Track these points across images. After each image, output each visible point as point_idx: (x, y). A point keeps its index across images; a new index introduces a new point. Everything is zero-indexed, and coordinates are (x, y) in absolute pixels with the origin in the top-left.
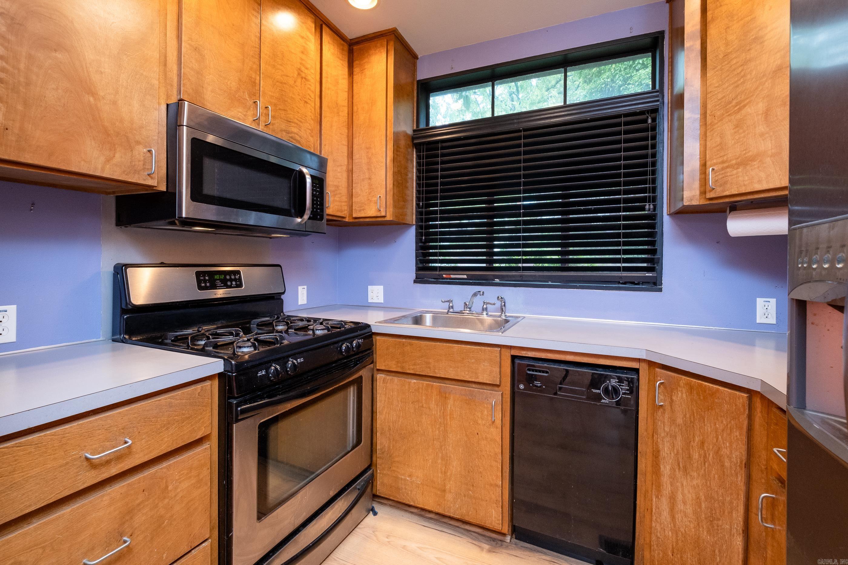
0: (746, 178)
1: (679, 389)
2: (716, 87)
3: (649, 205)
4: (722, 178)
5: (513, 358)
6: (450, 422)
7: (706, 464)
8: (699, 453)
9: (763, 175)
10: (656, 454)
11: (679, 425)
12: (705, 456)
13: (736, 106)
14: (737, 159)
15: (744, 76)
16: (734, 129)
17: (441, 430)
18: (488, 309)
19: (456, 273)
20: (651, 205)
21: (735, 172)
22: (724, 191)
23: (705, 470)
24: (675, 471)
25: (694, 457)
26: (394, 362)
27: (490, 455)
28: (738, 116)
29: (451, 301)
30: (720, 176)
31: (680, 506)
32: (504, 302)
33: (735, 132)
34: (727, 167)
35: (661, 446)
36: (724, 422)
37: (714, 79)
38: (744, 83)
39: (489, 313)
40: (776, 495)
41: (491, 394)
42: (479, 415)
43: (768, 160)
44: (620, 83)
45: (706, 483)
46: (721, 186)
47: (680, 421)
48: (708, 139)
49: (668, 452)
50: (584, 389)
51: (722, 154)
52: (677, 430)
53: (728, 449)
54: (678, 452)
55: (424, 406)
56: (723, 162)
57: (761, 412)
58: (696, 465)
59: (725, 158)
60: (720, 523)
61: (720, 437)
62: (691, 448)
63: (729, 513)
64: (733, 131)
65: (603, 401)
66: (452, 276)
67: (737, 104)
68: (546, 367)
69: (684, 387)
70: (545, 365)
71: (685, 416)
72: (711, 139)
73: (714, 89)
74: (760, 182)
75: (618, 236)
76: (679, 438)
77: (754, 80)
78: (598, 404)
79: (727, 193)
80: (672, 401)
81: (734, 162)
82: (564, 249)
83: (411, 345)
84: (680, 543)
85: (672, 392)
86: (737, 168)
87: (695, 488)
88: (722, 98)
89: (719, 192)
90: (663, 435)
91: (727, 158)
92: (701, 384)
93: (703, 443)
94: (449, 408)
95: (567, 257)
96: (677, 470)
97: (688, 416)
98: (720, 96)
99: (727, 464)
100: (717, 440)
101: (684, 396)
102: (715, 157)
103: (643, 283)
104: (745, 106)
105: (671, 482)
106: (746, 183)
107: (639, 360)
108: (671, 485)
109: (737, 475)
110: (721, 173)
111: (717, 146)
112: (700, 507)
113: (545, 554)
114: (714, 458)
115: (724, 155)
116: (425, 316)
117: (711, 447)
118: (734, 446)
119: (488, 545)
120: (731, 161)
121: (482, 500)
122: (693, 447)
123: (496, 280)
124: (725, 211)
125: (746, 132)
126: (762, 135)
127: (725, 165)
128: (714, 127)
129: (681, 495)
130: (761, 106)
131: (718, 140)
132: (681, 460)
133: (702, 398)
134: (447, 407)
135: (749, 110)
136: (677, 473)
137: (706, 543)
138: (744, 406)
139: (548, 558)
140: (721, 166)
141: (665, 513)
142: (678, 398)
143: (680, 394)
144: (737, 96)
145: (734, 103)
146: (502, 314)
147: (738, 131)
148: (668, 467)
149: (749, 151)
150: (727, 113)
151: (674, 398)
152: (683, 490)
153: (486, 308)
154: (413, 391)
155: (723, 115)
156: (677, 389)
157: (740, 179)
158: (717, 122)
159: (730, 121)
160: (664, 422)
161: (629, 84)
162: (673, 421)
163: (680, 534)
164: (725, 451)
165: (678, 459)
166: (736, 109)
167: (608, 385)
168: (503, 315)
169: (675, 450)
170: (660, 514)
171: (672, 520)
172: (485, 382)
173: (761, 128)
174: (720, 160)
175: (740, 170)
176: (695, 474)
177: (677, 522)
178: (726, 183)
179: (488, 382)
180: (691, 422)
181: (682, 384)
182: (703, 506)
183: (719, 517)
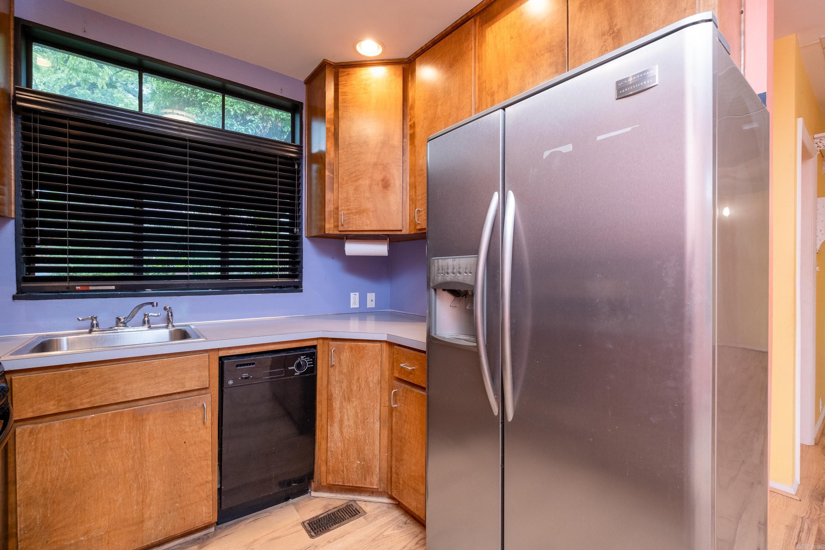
0: (360, 222)
1: (345, 351)
2: (344, 161)
3: (297, 229)
4: (347, 219)
5: (221, 359)
6: (149, 443)
7: (361, 390)
8: (356, 385)
9: (368, 222)
10: (330, 399)
11: (345, 374)
12: (360, 386)
13: (355, 177)
14: (356, 209)
15: (359, 161)
16: (354, 191)
17: (136, 457)
18: (151, 321)
19: (98, 284)
20: (298, 229)
21: (354, 217)
22: (348, 228)
23: (360, 395)
24: (342, 403)
25: (354, 389)
26: (52, 403)
27: (200, 457)
28: (356, 184)
29: (96, 318)
30: (347, 218)
31: (346, 423)
32: (171, 313)
33: (355, 193)
34: (350, 213)
35: (333, 391)
36: (370, 363)
37: (343, 156)
38: (359, 165)
39: (152, 326)
40: (398, 389)
41: (200, 398)
42: (187, 423)
43: (371, 214)
44: (202, 97)
45: (361, 401)
46: (347, 224)
47: (345, 371)
48: (340, 193)
49: (338, 393)
50: (282, 369)
51: (348, 204)
52: (343, 377)
53: (372, 377)
54: (344, 391)
55: (109, 440)
56: (348, 210)
57: (386, 351)
58: (355, 393)
59: (349, 207)
60: (368, 420)
61: (368, 372)
62: (352, 384)
63: (372, 412)
64: (353, 192)
65: (296, 374)
66: (91, 288)
67: (356, 176)
68: (251, 360)
69: (347, 349)
70: (252, 358)
71: (348, 366)
72: (341, 194)
73: (343, 162)
74: (367, 225)
75: (275, 250)
76: (345, 381)
77: (364, 165)
78: (292, 377)
79: (350, 229)
80: (340, 360)
81: (354, 211)
82: (224, 259)
83: (83, 373)
84: (346, 446)
85: (340, 354)
86: (356, 215)
87: (354, 407)
88: (348, 169)
89: (346, 228)
90: (334, 383)
91: (350, 208)
92: (357, 345)
93: (358, 379)
94: (148, 430)
95: (227, 266)
96: (344, 402)
97: (350, 366)
98: (346, 168)
99: (371, 386)
100: (366, 375)
101: (348, 354)
102: (343, 205)
103: (287, 287)
104: (359, 179)
105: (340, 411)
106: (360, 225)
107: (317, 339)
108: (340, 413)
109: (376, 389)
110: (347, 216)
111: (345, 199)
112: (357, 417)
113: (247, 519)
114: (364, 385)
115: (349, 206)
116: (60, 340)
117: (363, 379)
118: (375, 374)
119: (196, 545)
120: (352, 210)
121: (191, 504)
122: (353, 383)
123: (147, 290)
124: (343, 239)
125: (360, 195)
126: (368, 199)
127: (350, 212)
128: (344, 186)
129: (346, 416)
130: (367, 182)
131: (345, 195)
132: (346, 395)
133: (358, 352)
134: (146, 430)
135: (361, 182)
136: (344, 404)
137: (361, 437)
138: (379, 350)
139: (251, 520)
140: (347, 212)
141: (336, 432)
142: (344, 357)
143: (345, 354)
144: (355, 171)
145: (354, 175)
146: (168, 324)
147: (356, 192)
148: (338, 403)
149: (362, 207)
150: (350, 180)
151: (341, 358)
152: (347, 412)
153: (148, 321)
154: (90, 428)
155: (348, 180)
156: (343, 351)
157: (357, 221)
158: (344, 183)
159: (352, 185)
160: (335, 375)
161: (210, 102)
162: (341, 372)
163: (346, 440)
164: (370, 379)
165: (344, 395)
166: (355, 179)
167: (300, 362)
168: (170, 325)
169: (343, 390)
170: (333, 435)
171: (341, 435)
172: (193, 388)
173: (367, 195)
174: (346, 208)
175: (357, 216)
176: (355, 399)
177: (344, 434)
178: (349, 223)
179: (196, 388)
180: (352, 369)
181: (346, 347)
182: (359, 415)
183: (368, 417)
